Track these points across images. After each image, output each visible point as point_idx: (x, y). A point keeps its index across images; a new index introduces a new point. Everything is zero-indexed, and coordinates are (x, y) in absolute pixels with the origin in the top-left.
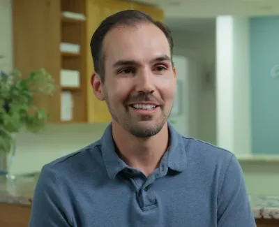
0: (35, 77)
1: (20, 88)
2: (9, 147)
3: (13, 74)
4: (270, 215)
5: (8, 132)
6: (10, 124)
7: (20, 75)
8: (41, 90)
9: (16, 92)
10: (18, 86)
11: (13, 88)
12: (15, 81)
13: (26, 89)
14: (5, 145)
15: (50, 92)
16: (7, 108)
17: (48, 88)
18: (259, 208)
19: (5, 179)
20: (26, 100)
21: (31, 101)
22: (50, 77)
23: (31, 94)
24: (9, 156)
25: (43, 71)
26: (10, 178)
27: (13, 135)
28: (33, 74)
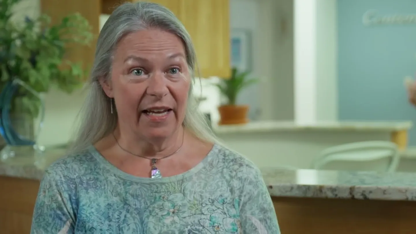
0: (69, 24)
1: (50, 37)
2: (37, 111)
3: (40, 19)
4: (363, 194)
5: (34, 92)
6: (37, 82)
7: (49, 20)
8: (76, 39)
9: (44, 42)
10: (47, 34)
11: (41, 37)
12: (43, 28)
13: (56, 38)
14: (32, 109)
15: (87, 42)
16: (34, 63)
17: (85, 38)
18: (349, 185)
19: (32, 150)
20: (57, 52)
21: (63, 53)
22: (86, 23)
23: (63, 44)
24: (37, 123)
25: (78, 15)
26: (38, 149)
27: (42, 96)
28: (66, 20)
